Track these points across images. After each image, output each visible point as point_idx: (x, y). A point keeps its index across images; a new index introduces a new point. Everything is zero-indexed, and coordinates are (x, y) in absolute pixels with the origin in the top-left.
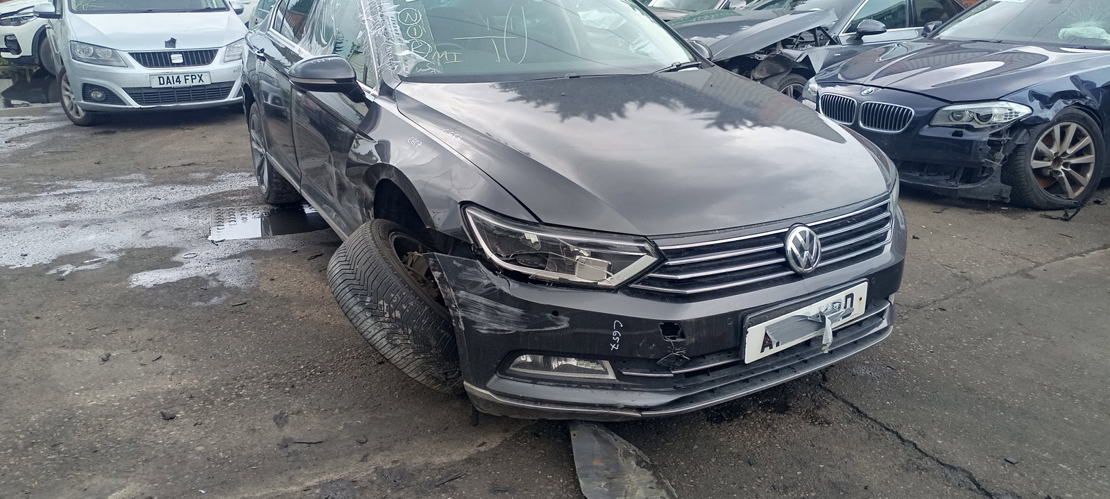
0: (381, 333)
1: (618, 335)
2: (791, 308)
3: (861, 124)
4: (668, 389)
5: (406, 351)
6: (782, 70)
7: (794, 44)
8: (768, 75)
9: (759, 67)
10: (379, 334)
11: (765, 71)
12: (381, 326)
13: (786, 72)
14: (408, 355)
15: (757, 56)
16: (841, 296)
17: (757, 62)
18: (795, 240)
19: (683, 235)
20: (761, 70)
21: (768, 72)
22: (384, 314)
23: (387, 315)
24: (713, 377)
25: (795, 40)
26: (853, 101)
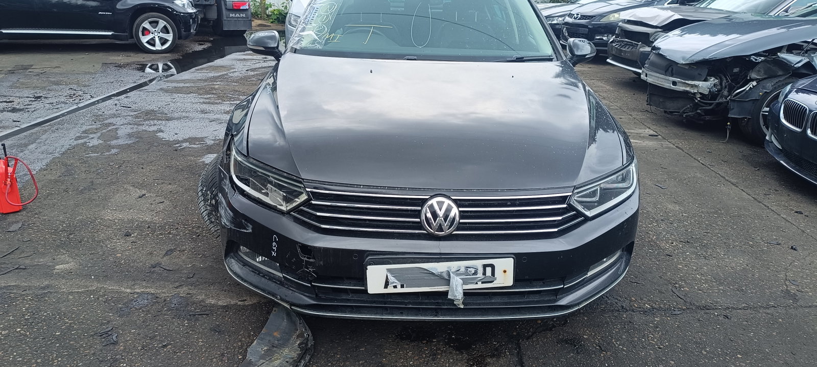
0: (206, 212)
1: (275, 246)
2: (418, 260)
3: (809, 132)
4: (311, 295)
5: (217, 227)
6: (780, 73)
7: (803, 50)
8: (766, 76)
9: (757, 68)
10: (205, 212)
11: (763, 72)
12: (206, 207)
13: (785, 75)
14: (217, 230)
15: (753, 58)
16: (479, 264)
17: (753, 65)
18: (431, 207)
19: (332, 184)
20: (759, 71)
21: (765, 73)
22: (208, 200)
23: (209, 201)
24: (352, 297)
25: (805, 45)
26: (806, 109)
